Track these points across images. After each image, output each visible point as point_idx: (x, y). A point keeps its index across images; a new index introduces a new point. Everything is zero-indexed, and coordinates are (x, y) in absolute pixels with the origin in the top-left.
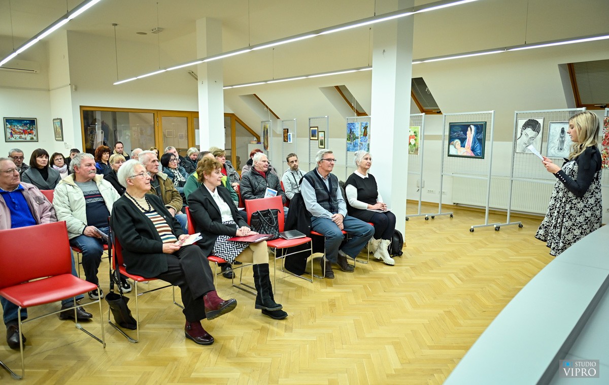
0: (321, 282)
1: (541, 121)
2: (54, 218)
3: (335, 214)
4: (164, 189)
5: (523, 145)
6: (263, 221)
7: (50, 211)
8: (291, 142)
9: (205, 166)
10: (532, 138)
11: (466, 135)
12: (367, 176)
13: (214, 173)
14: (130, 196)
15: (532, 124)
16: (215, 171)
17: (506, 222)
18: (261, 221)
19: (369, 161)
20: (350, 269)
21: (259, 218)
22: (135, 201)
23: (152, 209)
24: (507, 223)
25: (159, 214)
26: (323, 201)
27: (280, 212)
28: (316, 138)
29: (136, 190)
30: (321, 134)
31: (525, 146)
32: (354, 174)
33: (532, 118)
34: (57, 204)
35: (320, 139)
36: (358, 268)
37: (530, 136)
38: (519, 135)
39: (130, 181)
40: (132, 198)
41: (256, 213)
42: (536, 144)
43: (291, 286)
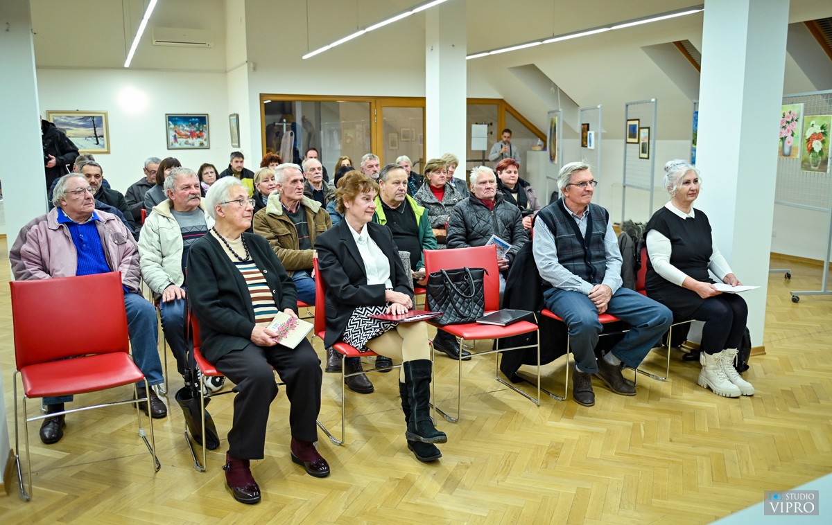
0: (556, 406)
2: (135, 264)
3: (598, 286)
4: (313, 227)
6: (449, 287)
7: (134, 254)
8: (593, 147)
9: (347, 186)
12: (692, 215)
13: (359, 199)
14: (218, 235)
16: (362, 195)
18: (447, 288)
19: (693, 186)
20: (628, 388)
21: (442, 282)
22: (225, 243)
23: (250, 259)
25: (257, 267)
26: (573, 259)
27: (487, 274)
28: (636, 140)
29: (227, 226)
30: (644, 133)
32: (665, 210)
34: (143, 246)
35: (641, 142)
36: (642, 387)
39: (220, 210)
40: (220, 237)
41: (438, 274)
43: (496, 409)
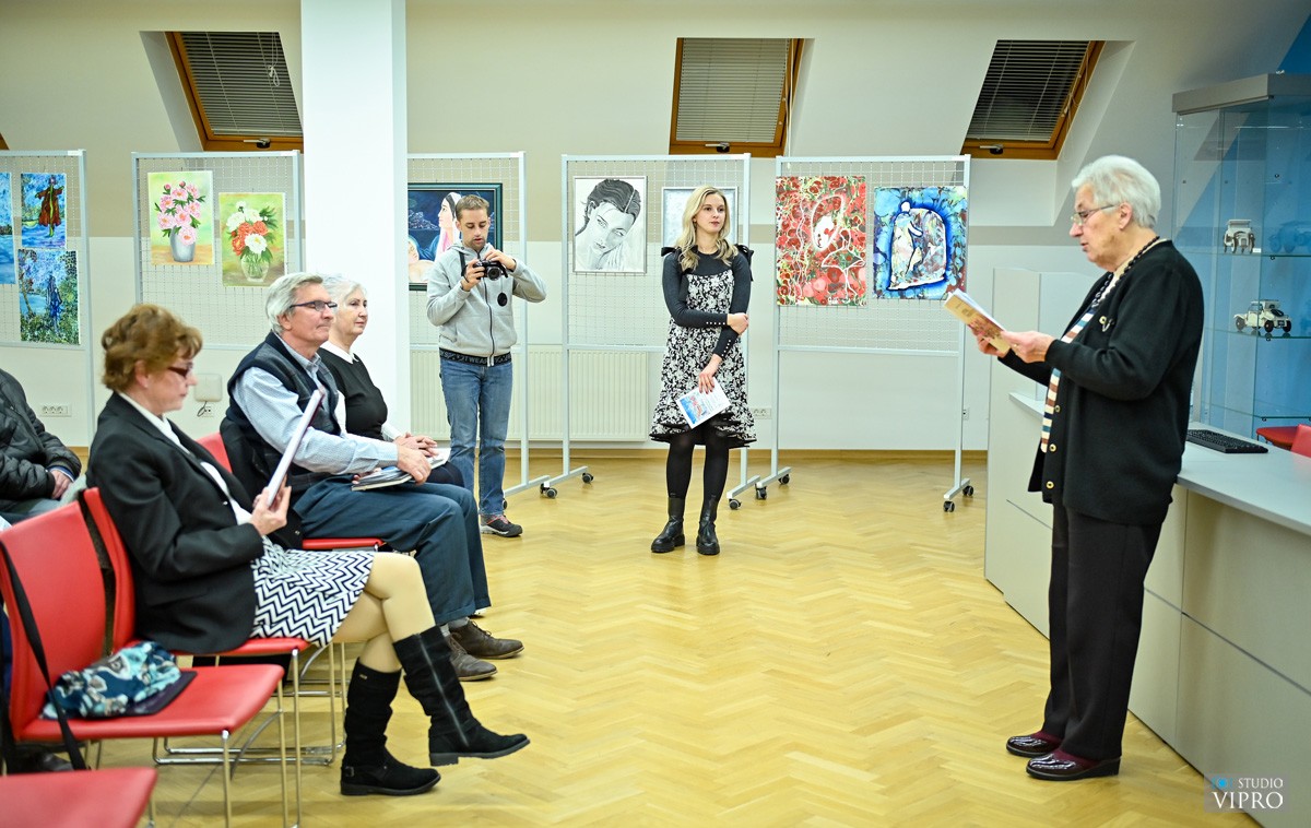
1: (638, 185)
5: (595, 251)
10: (619, 231)
11: (437, 223)
15: (614, 192)
17: (561, 471)
19: (362, 309)
24: (566, 473)
31: (599, 252)
33: (615, 177)
37: (612, 226)
38: (580, 223)
42: (631, 246)
